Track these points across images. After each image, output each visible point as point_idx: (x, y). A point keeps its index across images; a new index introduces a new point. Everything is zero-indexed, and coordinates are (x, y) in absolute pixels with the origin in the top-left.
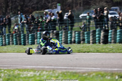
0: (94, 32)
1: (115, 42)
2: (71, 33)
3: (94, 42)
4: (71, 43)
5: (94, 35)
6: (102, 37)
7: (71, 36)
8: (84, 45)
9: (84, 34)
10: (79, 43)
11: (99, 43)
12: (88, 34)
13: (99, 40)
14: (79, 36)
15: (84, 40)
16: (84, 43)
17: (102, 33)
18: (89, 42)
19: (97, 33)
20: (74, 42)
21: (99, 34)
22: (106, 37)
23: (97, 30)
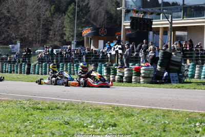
0: (21, 65)
1: (34, 74)
2: (6, 65)
3: (21, 73)
4: (5, 72)
5: (21, 68)
6: (26, 70)
7: (6, 67)
8: (14, 74)
9: (14, 66)
10: (11, 72)
11: (24, 73)
12: (17, 66)
13: (24, 71)
14: (11, 68)
15: (14, 71)
16: (14, 73)
17: (26, 66)
18: (17, 73)
19: (23, 66)
20: (8, 72)
21: (24, 67)
22: (29, 69)
23: (23, 63)
